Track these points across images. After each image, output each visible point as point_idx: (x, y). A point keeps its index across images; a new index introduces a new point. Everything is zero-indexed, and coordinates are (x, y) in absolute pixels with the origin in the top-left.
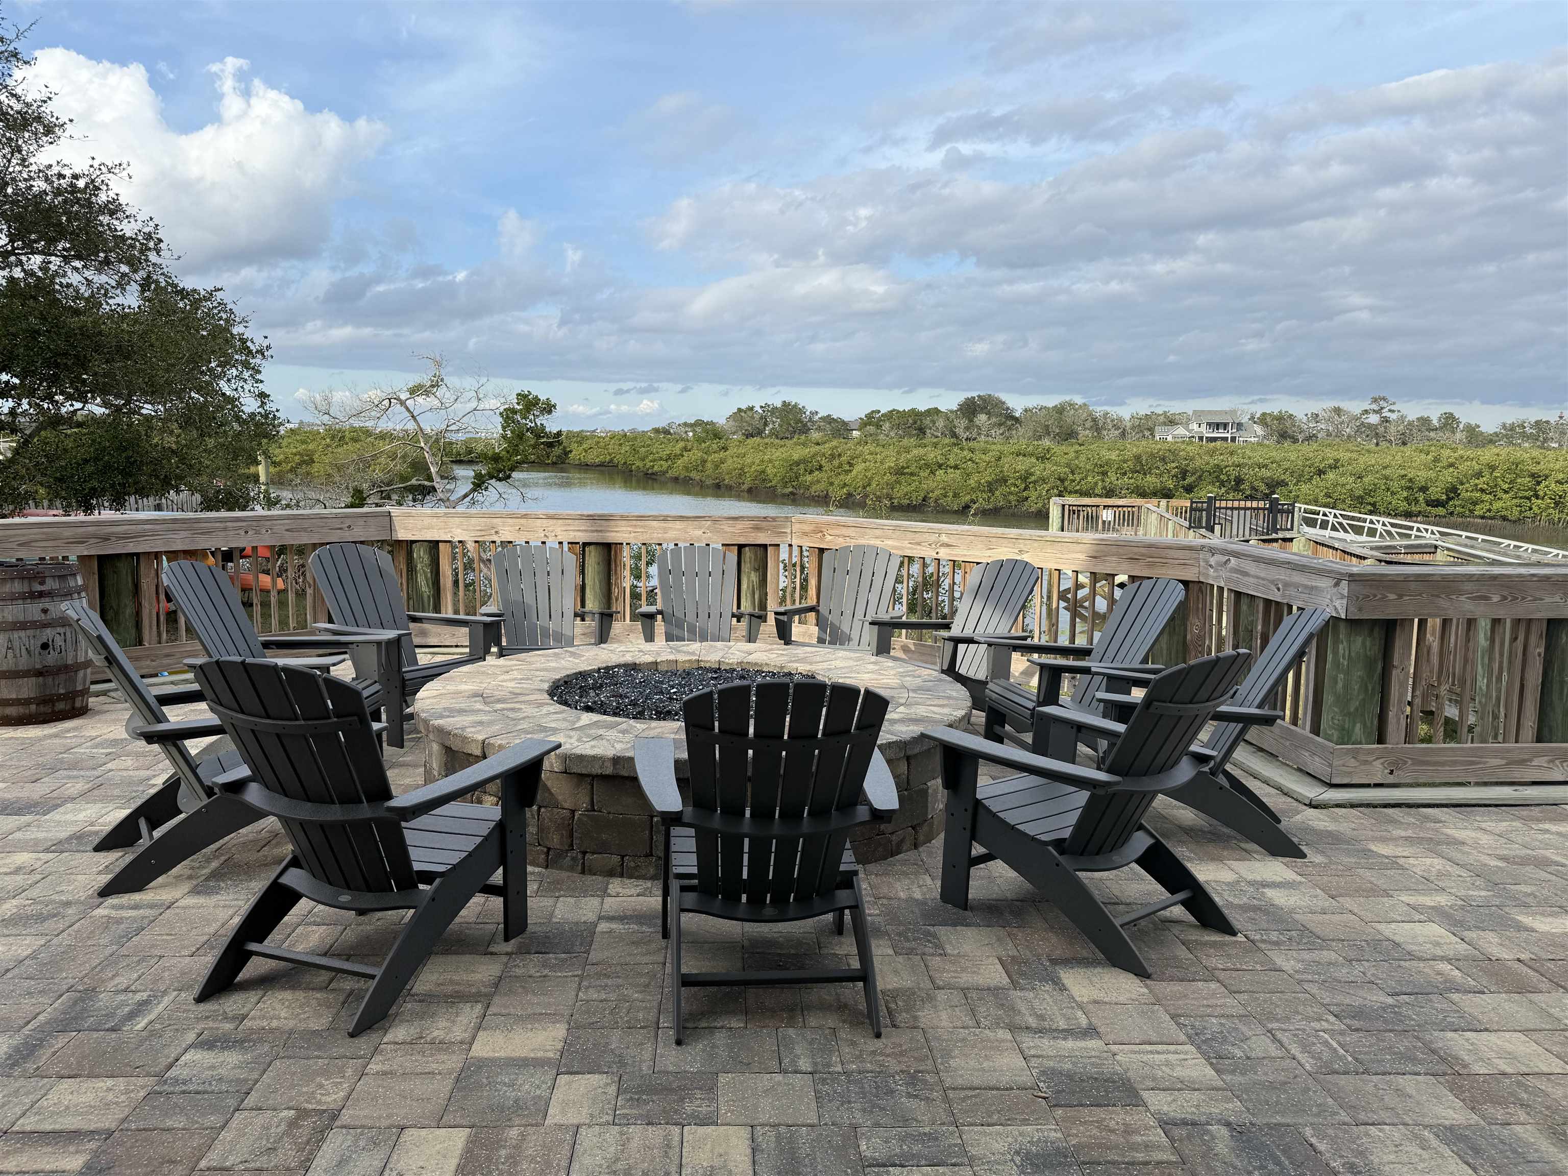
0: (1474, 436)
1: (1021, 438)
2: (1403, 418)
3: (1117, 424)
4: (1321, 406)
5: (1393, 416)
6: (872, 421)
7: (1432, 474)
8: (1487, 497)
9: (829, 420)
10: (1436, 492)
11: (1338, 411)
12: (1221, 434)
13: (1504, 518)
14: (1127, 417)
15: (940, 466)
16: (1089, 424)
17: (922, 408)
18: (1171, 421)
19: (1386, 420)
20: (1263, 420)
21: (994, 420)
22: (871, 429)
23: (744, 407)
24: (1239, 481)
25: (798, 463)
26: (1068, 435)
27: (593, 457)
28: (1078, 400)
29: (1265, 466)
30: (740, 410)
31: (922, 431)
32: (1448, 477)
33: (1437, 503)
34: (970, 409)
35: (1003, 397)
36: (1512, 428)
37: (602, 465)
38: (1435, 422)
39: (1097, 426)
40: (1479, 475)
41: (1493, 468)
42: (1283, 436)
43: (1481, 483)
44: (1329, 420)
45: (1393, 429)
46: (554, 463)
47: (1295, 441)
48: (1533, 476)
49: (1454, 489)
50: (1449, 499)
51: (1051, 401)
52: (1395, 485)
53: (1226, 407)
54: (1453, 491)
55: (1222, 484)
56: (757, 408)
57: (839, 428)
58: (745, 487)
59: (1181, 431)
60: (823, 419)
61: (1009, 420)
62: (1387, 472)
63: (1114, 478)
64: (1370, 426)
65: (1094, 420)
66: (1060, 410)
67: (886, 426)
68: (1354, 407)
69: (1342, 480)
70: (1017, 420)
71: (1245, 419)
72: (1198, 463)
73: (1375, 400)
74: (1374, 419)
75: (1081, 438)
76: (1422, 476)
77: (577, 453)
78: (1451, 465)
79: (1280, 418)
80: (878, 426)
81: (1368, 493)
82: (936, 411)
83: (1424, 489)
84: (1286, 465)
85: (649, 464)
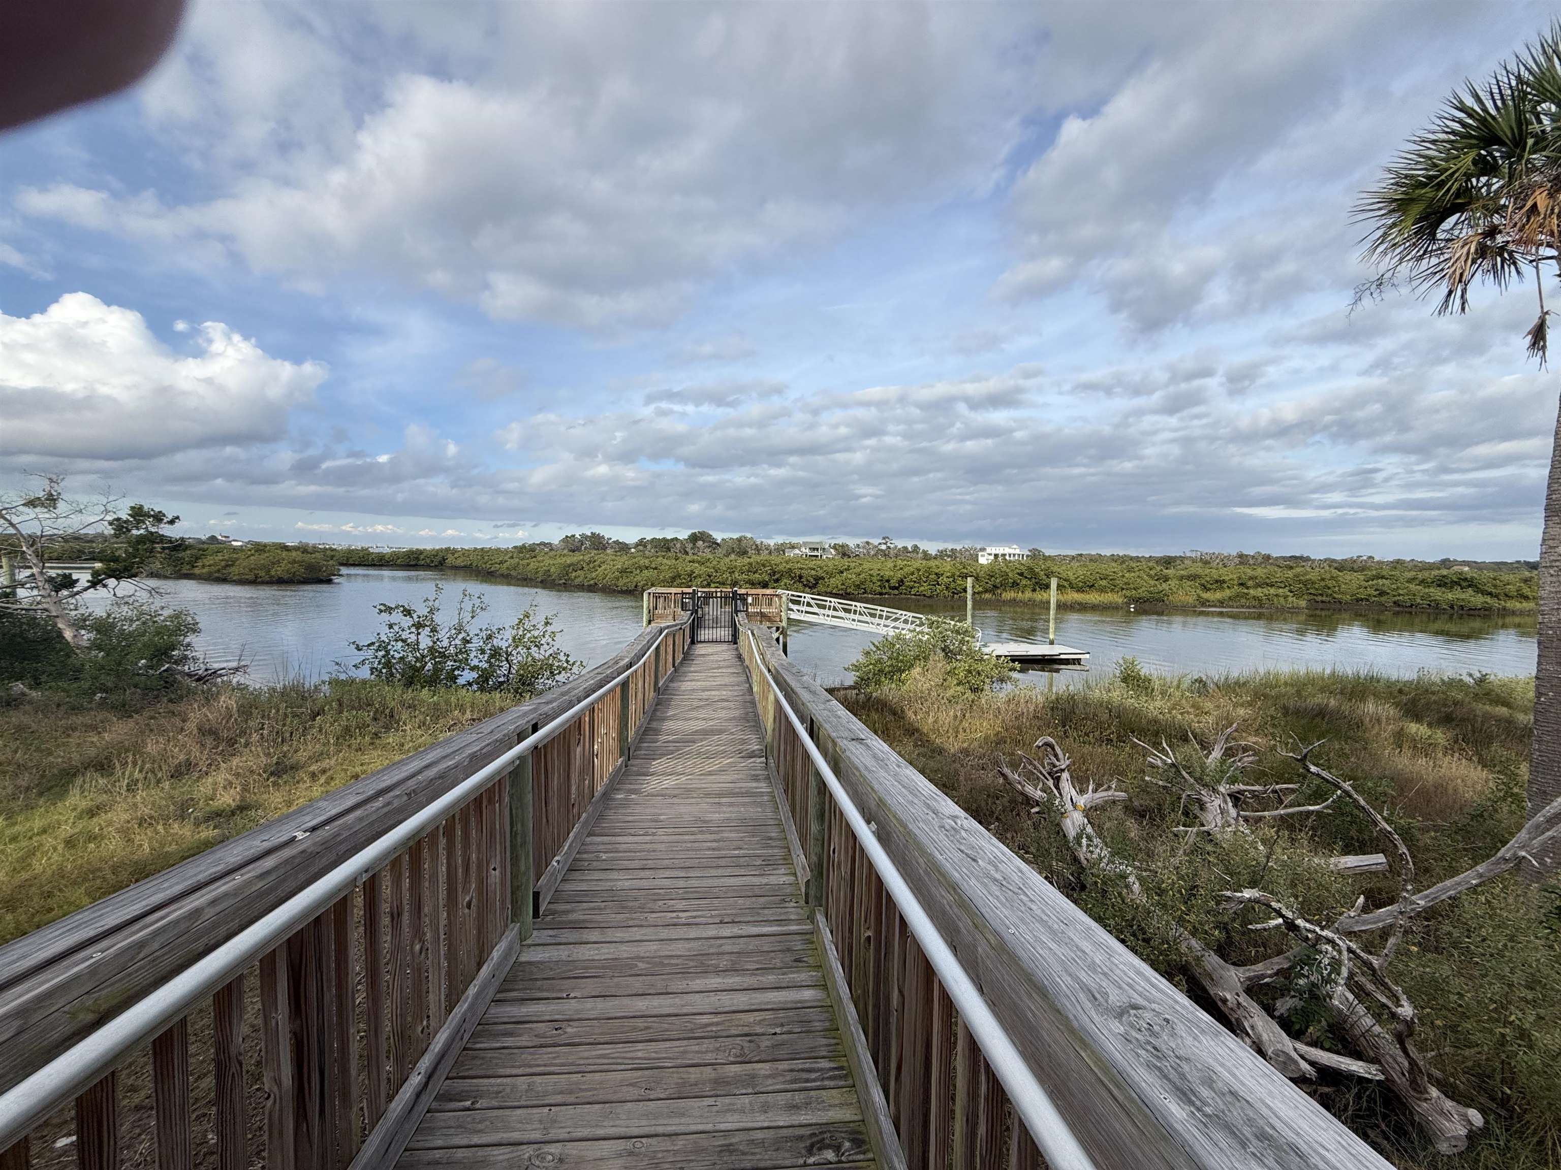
0: (926, 556)
1: (720, 552)
2: (896, 547)
3: (767, 548)
4: (860, 541)
5: (892, 546)
6: (642, 543)
7: (892, 573)
8: (916, 585)
9: (617, 542)
10: (894, 583)
11: (868, 543)
12: (815, 553)
13: (924, 595)
14: (772, 544)
15: (647, 568)
16: (754, 547)
17: (669, 538)
18: (793, 547)
19: (889, 547)
20: (835, 547)
21: (706, 544)
22: (641, 548)
23: (569, 535)
24: (801, 577)
25: (569, 566)
26: (744, 553)
27: (459, 562)
28: (749, 535)
29: (814, 569)
30: (567, 537)
31: (669, 549)
32: (899, 575)
33: (894, 588)
34: (694, 538)
35: (711, 533)
36: (942, 552)
37: (465, 567)
38: (910, 549)
39: (758, 549)
40: (913, 574)
41: (919, 570)
42: (844, 554)
43: (914, 577)
44: (864, 547)
45: (892, 552)
46: (436, 566)
47: (849, 557)
48: (936, 574)
49: (902, 581)
50: (900, 586)
51: (736, 536)
52: (874, 579)
53: (818, 541)
54: (901, 582)
55: (793, 579)
56: (577, 536)
57: (623, 547)
58: (539, 580)
59: (797, 551)
60: (614, 542)
61: (714, 545)
62: (871, 572)
63: (737, 575)
64: (882, 550)
65: (757, 546)
66: (739, 540)
67: (649, 547)
68: (875, 541)
69: (850, 576)
70: (718, 544)
71: (827, 546)
72: (781, 567)
73: (884, 538)
74: (884, 547)
75: (749, 554)
76: (887, 574)
77: (450, 560)
78: (901, 569)
79: (842, 546)
80: (645, 547)
81: (862, 583)
82: (676, 539)
83: (888, 581)
84: (825, 568)
85: (488, 566)
